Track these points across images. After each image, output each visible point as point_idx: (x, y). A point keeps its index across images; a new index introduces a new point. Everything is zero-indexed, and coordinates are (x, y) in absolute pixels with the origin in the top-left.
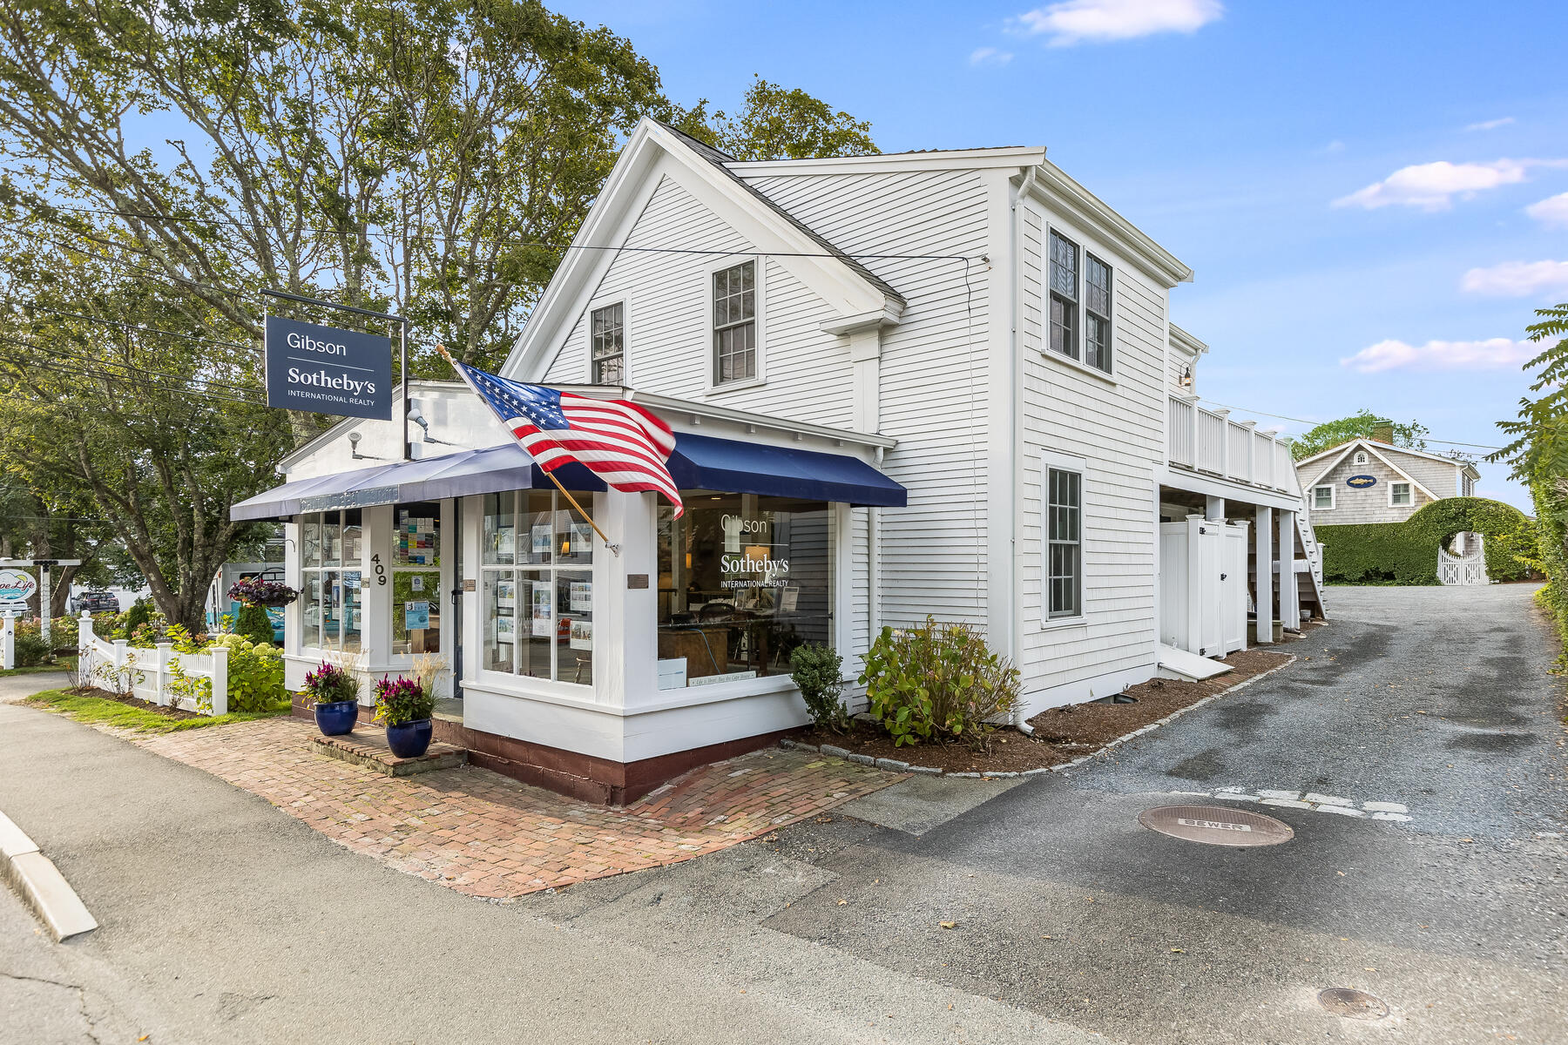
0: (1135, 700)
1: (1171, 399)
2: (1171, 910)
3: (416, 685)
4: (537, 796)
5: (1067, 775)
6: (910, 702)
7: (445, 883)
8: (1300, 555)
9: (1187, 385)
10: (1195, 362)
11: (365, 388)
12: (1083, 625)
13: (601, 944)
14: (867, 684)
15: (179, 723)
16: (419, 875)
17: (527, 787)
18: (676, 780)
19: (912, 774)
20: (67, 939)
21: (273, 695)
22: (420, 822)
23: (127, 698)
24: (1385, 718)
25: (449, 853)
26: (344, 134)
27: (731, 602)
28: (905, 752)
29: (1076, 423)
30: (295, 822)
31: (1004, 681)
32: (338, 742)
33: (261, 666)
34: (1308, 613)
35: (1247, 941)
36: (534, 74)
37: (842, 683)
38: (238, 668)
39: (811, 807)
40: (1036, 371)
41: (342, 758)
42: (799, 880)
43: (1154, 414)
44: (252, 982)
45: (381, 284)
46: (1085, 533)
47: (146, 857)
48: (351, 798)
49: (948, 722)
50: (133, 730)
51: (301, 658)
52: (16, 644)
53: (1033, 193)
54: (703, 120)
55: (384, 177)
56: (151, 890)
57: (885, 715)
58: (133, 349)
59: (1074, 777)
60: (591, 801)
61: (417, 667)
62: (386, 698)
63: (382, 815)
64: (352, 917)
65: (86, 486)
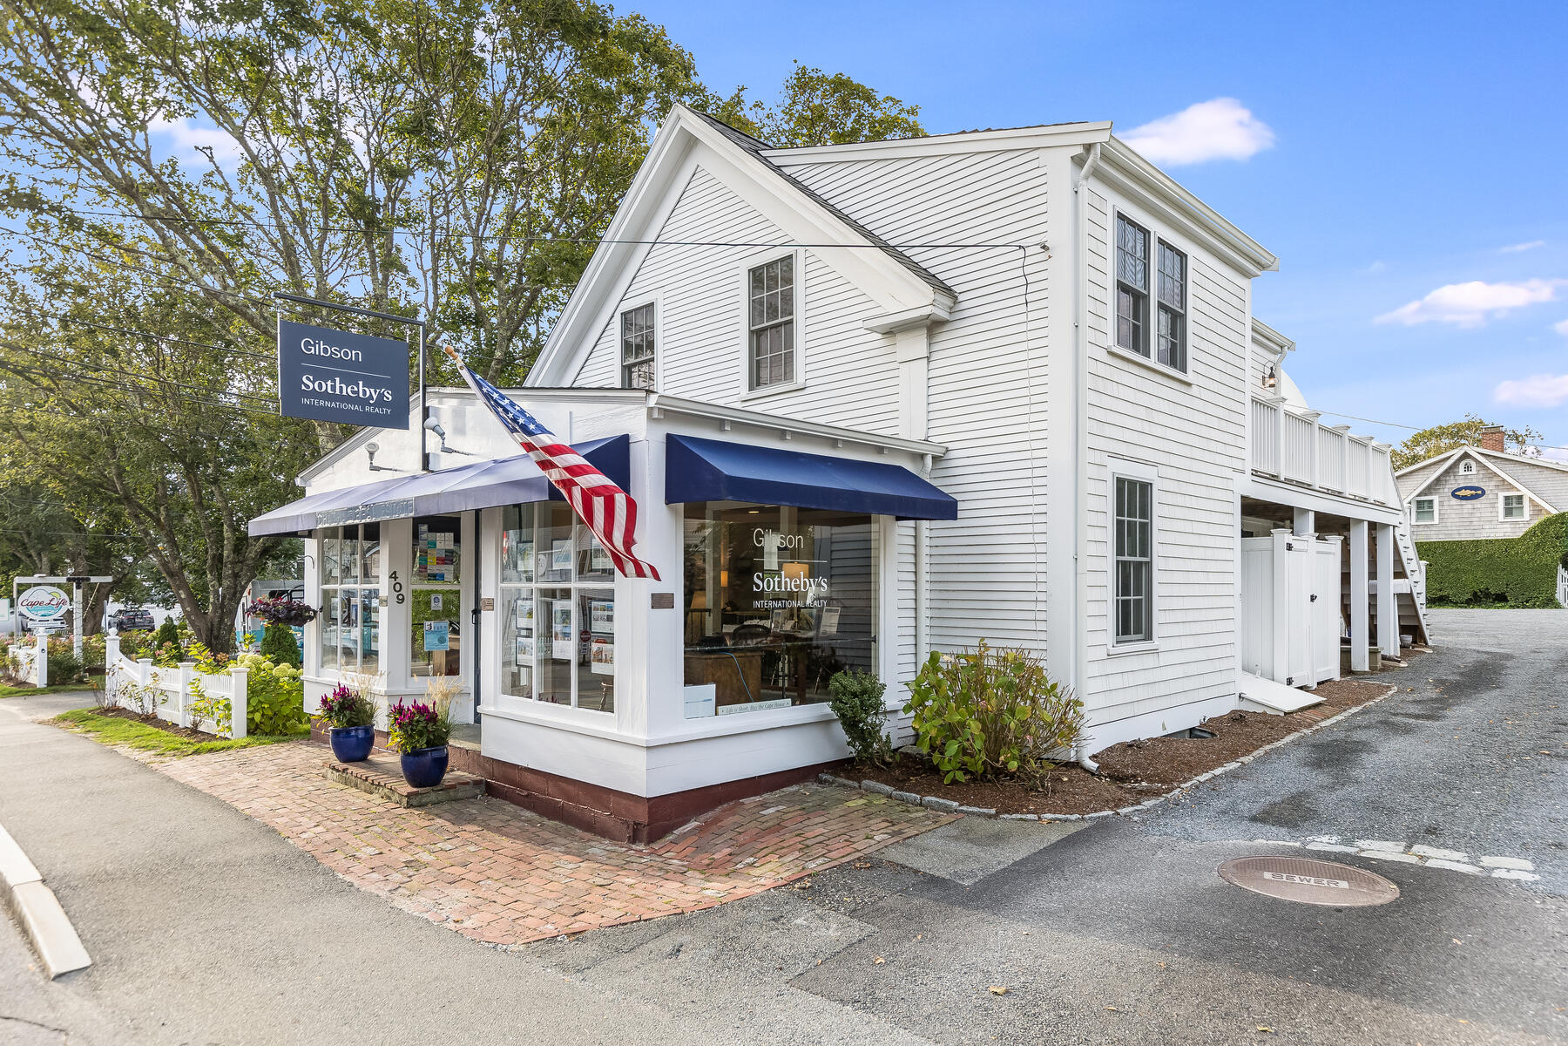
0: (1213, 735)
1: (1254, 401)
2: (1257, 981)
3: (431, 710)
4: (556, 831)
5: (1136, 819)
6: (960, 736)
7: (452, 925)
8: (1400, 574)
9: (1272, 386)
10: (1280, 360)
11: (381, 396)
12: (1155, 651)
13: (613, 1001)
14: (912, 713)
15: (198, 746)
16: (426, 916)
17: (546, 821)
18: (703, 817)
19: (961, 815)
20: (59, 977)
21: (293, 717)
22: (432, 857)
23: (150, 719)
24: (1502, 758)
25: (459, 892)
26: (370, 135)
27: (767, 623)
28: (953, 789)
29: (1146, 427)
30: (302, 855)
31: (1065, 713)
32: (353, 769)
33: (282, 687)
34: (1409, 639)
35: (1347, 1019)
36: (564, 65)
37: (885, 713)
38: (258, 689)
39: (849, 850)
40: (1102, 370)
41: (356, 786)
42: (833, 933)
43: (1235, 418)
44: (239, 1032)
45: (411, 290)
46: (1157, 549)
47: (147, 889)
48: (362, 830)
49: (1002, 758)
50: (153, 752)
51: (319, 679)
52: (49, 661)
53: (1097, 174)
54: (742, 109)
55: (410, 178)
56: (149, 925)
57: (933, 748)
58: (164, 361)
59: (1144, 822)
60: (612, 838)
61: (432, 690)
62: (400, 724)
63: (392, 848)
64: (351, 961)
65: (119, 501)
